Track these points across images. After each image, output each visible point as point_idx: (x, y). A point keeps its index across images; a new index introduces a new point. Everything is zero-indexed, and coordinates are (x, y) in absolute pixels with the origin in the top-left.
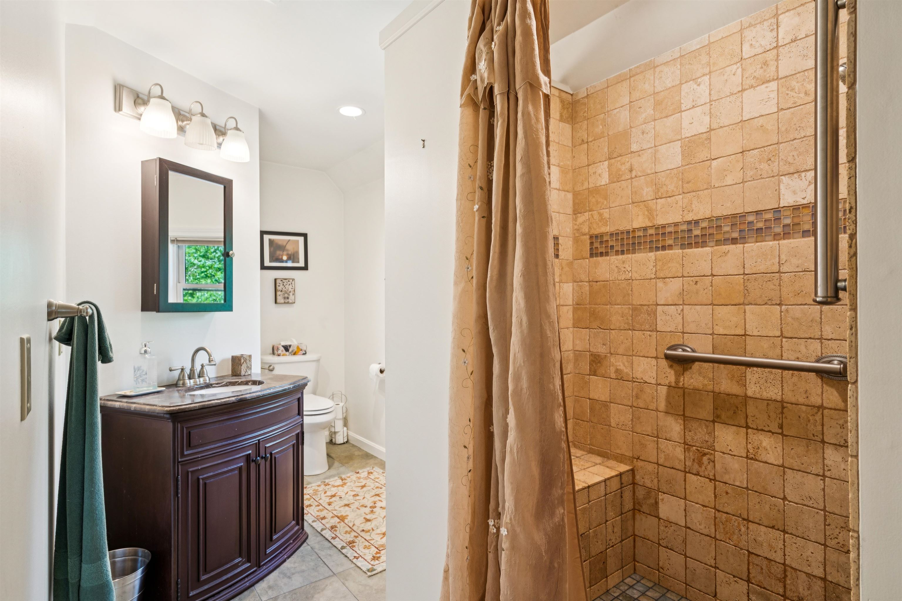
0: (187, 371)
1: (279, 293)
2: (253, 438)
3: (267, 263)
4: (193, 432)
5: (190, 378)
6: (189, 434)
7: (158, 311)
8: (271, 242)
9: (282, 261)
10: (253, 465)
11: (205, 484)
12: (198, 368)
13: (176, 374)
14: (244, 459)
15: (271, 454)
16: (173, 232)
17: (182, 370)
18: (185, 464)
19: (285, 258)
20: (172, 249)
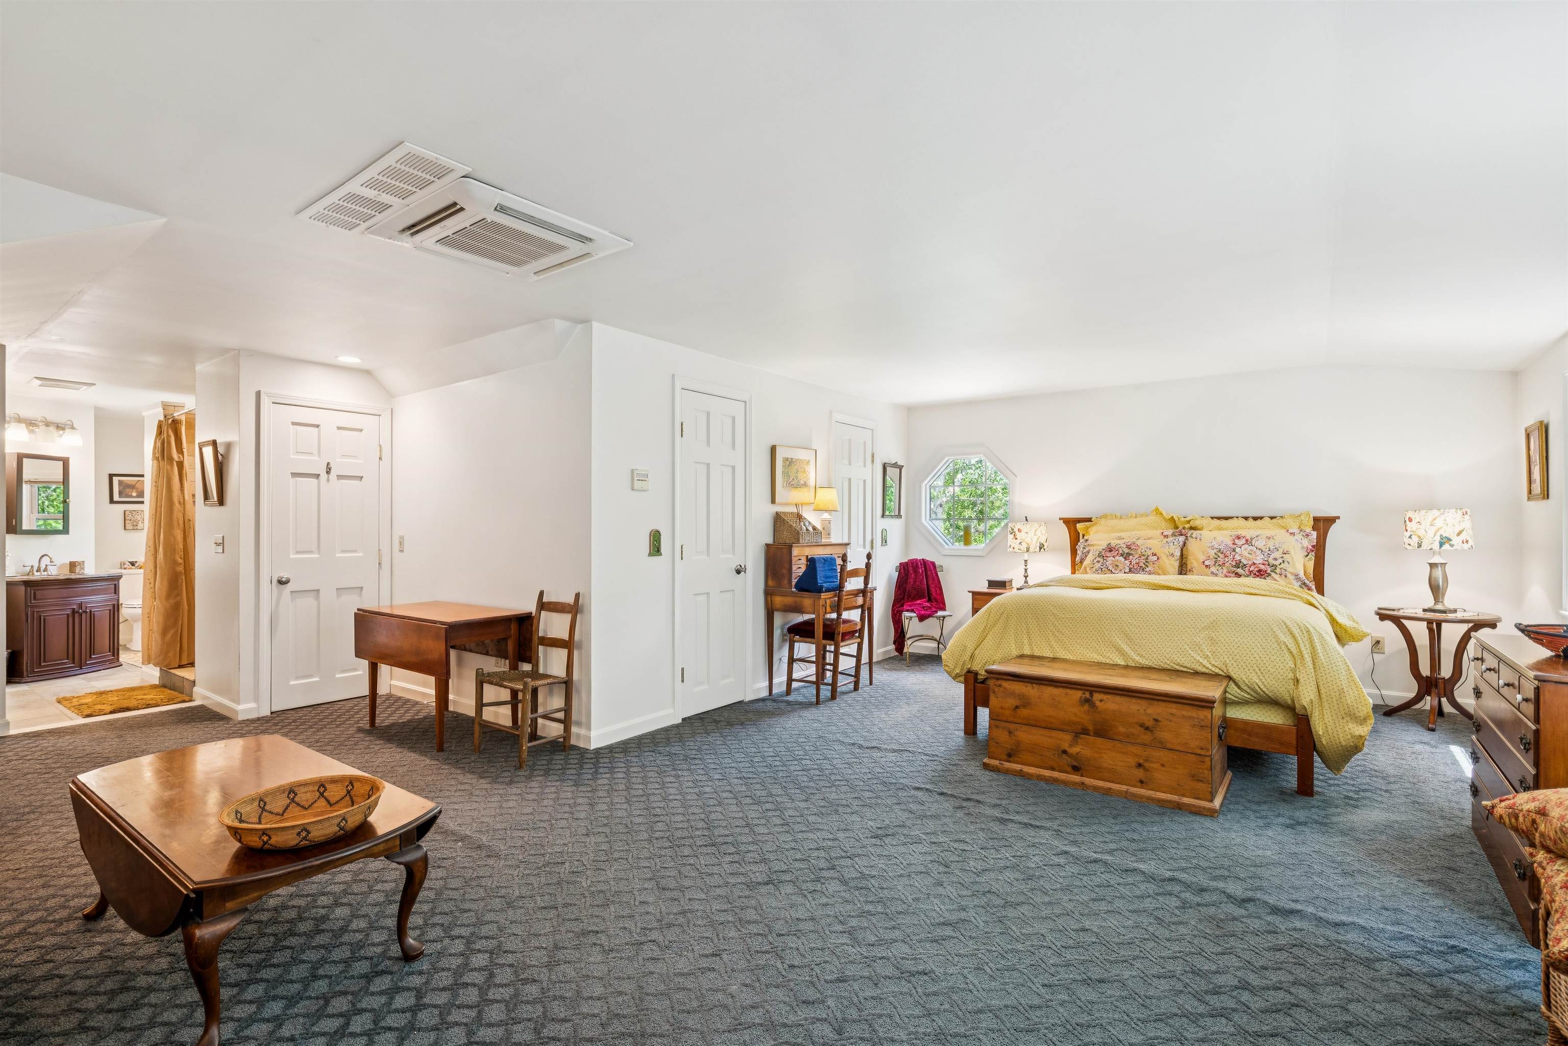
0: (35, 568)
1: (127, 522)
2: (79, 600)
3: (116, 497)
4: (37, 593)
5: (37, 571)
6: (35, 593)
7: (16, 534)
8: (120, 483)
9: (131, 496)
10: (76, 615)
11: (44, 619)
12: (43, 567)
13: (28, 569)
14: (71, 610)
15: (91, 611)
16: (26, 476)
17: (32, 566)
18: (32, 607)
19: (134, 494)
20: (26, 488)
